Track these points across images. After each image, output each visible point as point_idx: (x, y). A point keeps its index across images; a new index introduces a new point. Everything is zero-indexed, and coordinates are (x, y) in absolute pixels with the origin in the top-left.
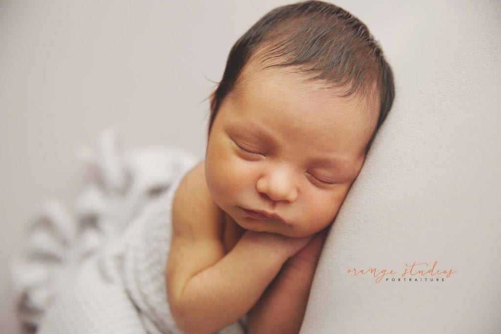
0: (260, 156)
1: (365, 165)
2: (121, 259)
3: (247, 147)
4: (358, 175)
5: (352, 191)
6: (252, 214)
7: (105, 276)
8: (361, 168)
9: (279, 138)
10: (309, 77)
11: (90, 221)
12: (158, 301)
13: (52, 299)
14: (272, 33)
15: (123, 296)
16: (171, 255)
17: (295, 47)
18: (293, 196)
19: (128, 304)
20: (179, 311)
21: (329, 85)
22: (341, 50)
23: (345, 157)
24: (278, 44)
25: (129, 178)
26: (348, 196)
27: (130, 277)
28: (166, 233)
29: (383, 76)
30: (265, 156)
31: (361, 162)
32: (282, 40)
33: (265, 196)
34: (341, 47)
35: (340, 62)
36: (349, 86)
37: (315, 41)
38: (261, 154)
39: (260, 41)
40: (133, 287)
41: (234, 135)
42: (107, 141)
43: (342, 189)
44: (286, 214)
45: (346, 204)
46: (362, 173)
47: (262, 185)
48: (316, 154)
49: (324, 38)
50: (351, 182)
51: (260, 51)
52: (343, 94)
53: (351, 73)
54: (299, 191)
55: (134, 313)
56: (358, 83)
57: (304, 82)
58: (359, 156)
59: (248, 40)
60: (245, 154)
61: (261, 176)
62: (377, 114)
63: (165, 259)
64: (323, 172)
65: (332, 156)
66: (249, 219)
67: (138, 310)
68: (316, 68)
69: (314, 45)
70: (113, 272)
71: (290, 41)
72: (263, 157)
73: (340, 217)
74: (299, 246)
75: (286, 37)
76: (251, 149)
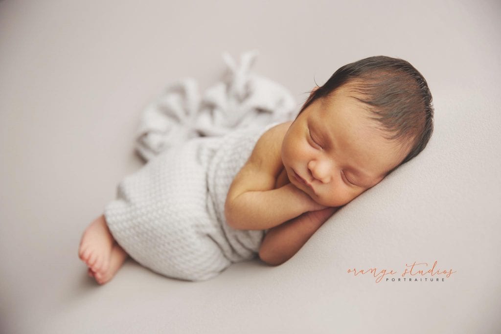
0: (319, 147)
1: (381, 183)
2: (214, 152)
3: (314, 138)
4: (373, 186)
5: (364, 194)
6: (298, 177)
7: (198, 157)
8: (378, 183)
9: (335, 143)
10: (372, 116)
11: (210, 107)
12: (221, 192)
13: (161, 145)
14: (367, 75)
15: (203, 176)
16: (243, 169)
17: (375, 93)
18: (327, 180)
19: (204, 183)
20: (230, 207)
21: (382, 128)
22: (402, 109)
23: (370, 174)
24: (367, 85)
25: (248, 94)
26: (361, 195)
27: (213, 167)
28: (246, 155)
29: (422, 135)
30: (322, 148)
31: (378, 180)
32: (370, 83)
33: (310, 172)
34: (403, 107)
35: (397, 116)
36: (394, 134)
37: (389, 95)
38: (321, 146)
39: (358, 76)
40: (211, 175)
41: (311, 126)
42: (246, 58)
43: (360, 190)
44: (317, 188)
45: (357, 200)
46: (376, 187)
47: (312, 165)
48: (352, 164)
49: (397, 95)
50: (367, 189)
51: (354, 83)
52: (388, 137)
53: (400, 125)
54: (332, 179)
55: (205, 190)
56: (401, 134)
57: (368, 118)
58: (381, 176)
59: (352, 70)
60: (312, 141)
61: (314, 159)
62: (405, 156)
63: (238, 170)
64: (352, 176)
65: (362, 170)
66: (295, 179)
67: (208, 190)
68: (381, 113)
69: (387, 98)
70: (204, 158)
71: (374, 86)
72: (321, 149)
73: (349, 205)
74: (317, 208)
75: (374, 82)
76: (316, 140)
